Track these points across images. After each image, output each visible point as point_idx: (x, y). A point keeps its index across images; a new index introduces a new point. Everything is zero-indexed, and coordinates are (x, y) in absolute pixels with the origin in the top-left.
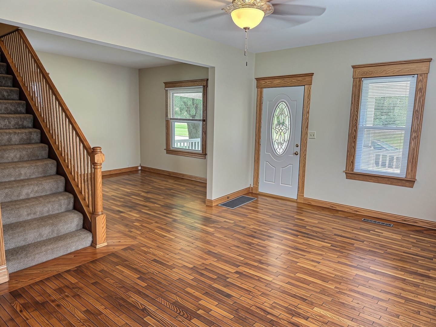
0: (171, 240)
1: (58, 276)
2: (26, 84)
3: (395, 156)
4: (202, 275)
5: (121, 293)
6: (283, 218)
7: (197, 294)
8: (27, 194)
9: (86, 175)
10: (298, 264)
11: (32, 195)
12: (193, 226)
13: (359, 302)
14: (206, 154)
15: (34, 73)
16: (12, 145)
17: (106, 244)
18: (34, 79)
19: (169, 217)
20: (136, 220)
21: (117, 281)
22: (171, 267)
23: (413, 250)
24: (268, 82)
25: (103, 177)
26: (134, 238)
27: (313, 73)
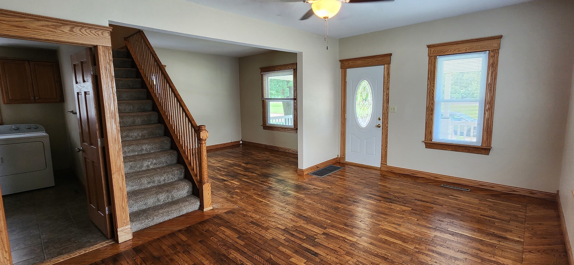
0: (267, 205)
1: (172, 235)
2: (147, 75)
3: (472, 126)
4: (293, 235)
5: (223, 250)
6: (367, 185)
7: (288, 252)
8: (148, 166)
9: (194, 149)
10: (380, 226)
11: (151, 167)
12: (285, 193)
13: (437, 261)
14: (297, 129)
15: (152, 65)
16: (136, 125)
17: (211, 208)
18: (153, 71)
19: (265, 185)
20: (236, 187)
21: (220, 240)
22: (267, 229)
23: (490, 213)
24: (351, 63)
25: (208, 151)
26: (235, 203)
27: (392, 54)
